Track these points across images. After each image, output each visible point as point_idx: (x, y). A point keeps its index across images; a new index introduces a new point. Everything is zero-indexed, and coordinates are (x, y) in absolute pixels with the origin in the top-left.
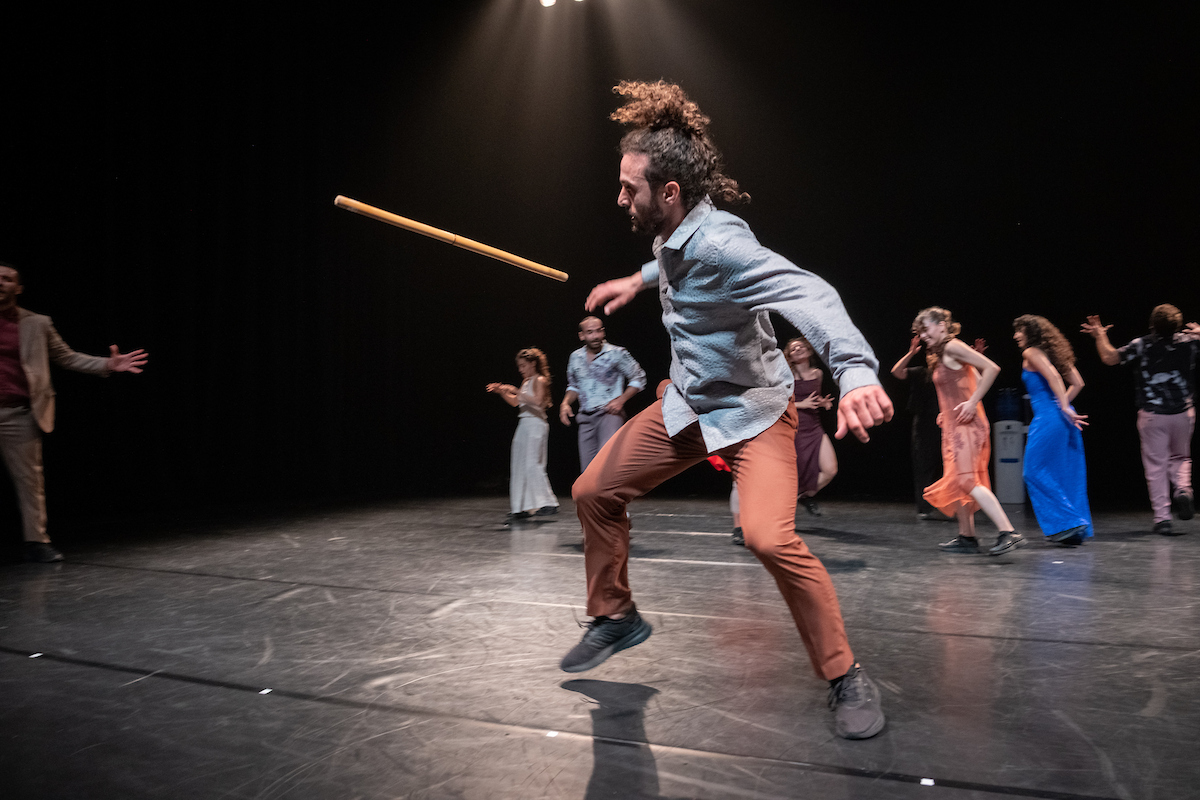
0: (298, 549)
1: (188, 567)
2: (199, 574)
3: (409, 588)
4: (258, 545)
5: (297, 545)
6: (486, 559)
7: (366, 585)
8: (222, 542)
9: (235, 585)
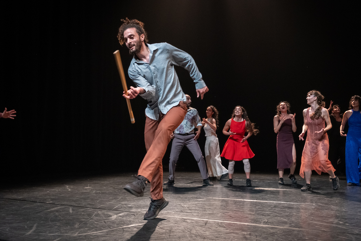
0: (69, 191)
1: (21, 198)
2: (24, 200)
3: (106, 207)
4: (54, 190)
5: (70, 190)
6: (146, 197)
7: (88, 206)
8: (40, 188)
9: (35, 204)
